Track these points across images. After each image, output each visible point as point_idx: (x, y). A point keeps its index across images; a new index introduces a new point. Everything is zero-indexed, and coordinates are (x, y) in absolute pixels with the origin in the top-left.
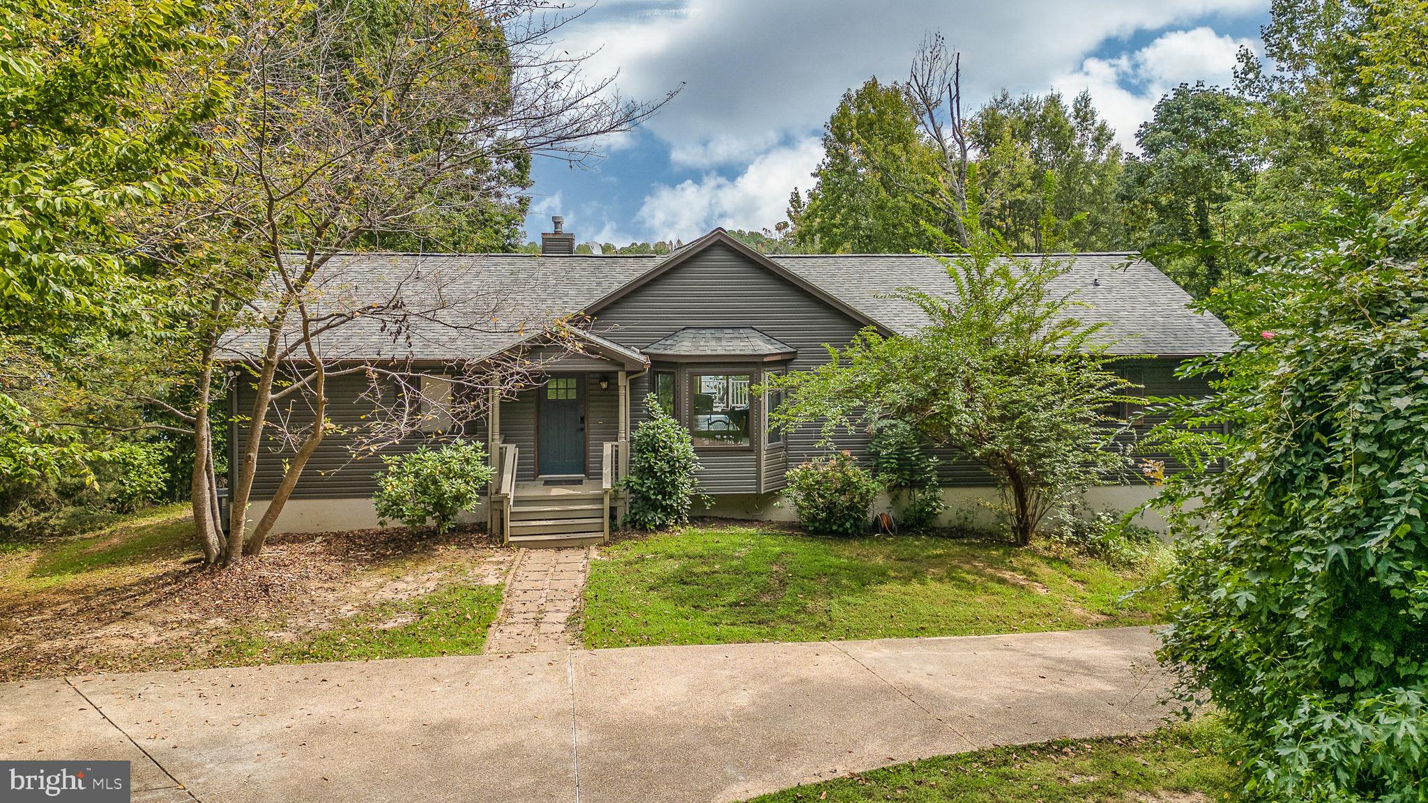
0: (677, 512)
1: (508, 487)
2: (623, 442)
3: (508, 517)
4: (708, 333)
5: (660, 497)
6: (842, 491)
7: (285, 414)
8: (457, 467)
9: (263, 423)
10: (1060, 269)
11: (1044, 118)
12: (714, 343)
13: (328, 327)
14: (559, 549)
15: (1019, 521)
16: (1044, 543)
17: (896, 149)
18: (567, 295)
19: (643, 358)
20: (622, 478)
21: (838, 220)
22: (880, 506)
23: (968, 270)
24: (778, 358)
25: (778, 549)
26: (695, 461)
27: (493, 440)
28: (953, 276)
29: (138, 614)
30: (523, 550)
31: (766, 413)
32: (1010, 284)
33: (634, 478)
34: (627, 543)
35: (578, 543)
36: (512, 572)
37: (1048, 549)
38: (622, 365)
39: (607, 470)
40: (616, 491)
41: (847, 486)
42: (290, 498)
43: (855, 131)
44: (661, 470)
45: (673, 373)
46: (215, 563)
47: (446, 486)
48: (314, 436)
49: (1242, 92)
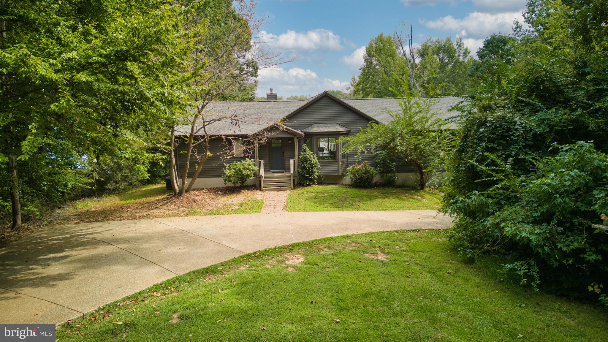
0: (313, 180)
1: (262, 173)
2: (296, 159)
3: (262, 182)
4: (322, 125)
5: (308, 176)
6: (364, 173)
7: (196, 151)
8: (247, 166)
9: (190, 153)
10: (435, 102)
11: (445, 46)
12: (324, 128)
13: (208, 124)
14: (278, 191)
15: (421, 182)
16: (429, 189)
17: (390, 59)
18: (276, 114)
19: (302, 133)
20: (296, 170)
21: (368, 86)
22: (377, 178)
23: (405, 103)
24: (345, 132)
25: (345, 191)
26: (319, 165)
27: (257, 159)
28: (401, 105)
29: (160, 207)
30: (267, 191)
31: (341, 148)
32: (419, 107)
33: (300, 170)
34: (298, 189)
35: (283, 189)
36: (265, 196)
37: (430, 190)
38: (296, 135)
39: (292, 168)
40: (295, 174)
41: (366, 172)
42: (198, 178)
43: (375, 53)
44: (308, 167)
45: (311, 138)
46: (178, 195)
47: (244, 172)
48: (205, 157)
49: (515, 35)
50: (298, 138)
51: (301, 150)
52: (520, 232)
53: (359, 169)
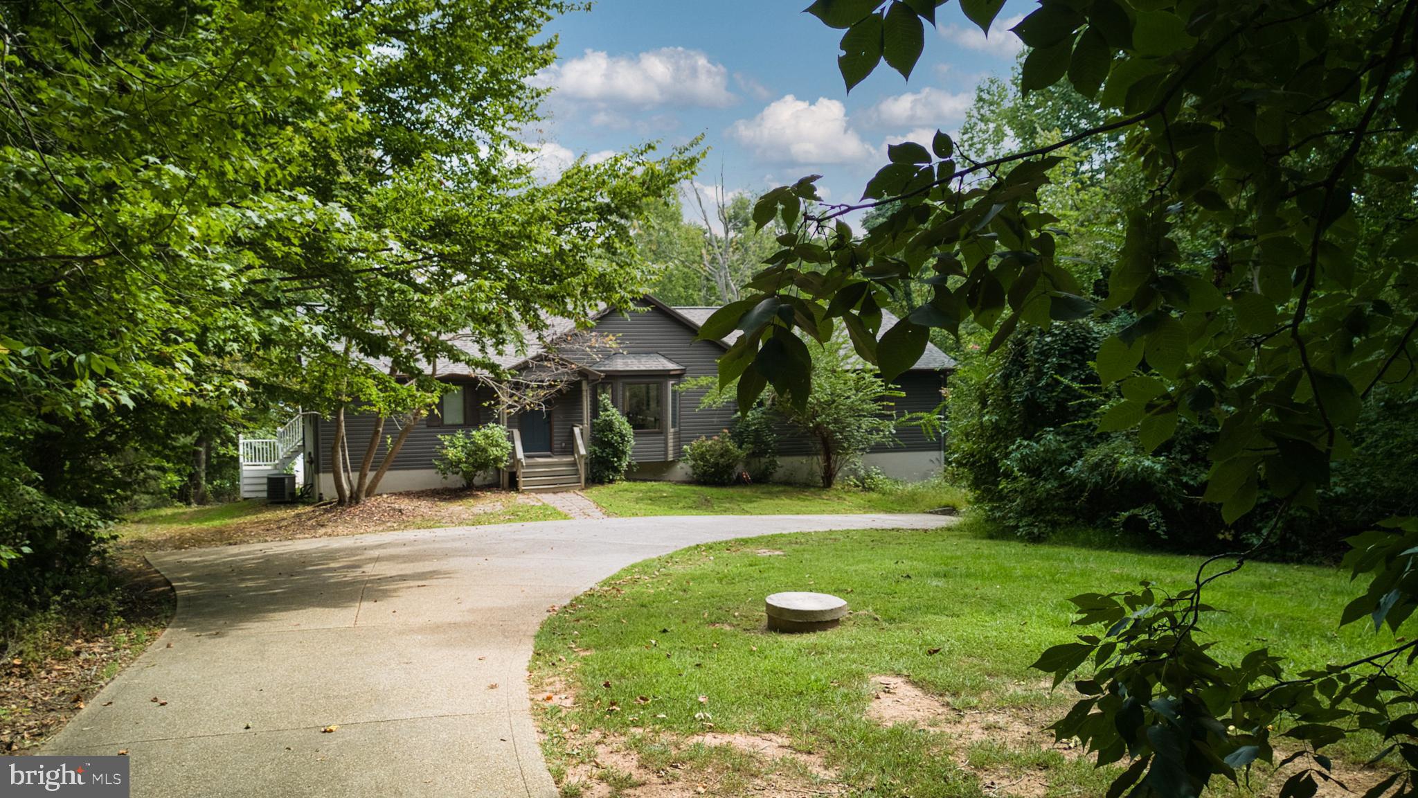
2: (587, 425)
3: (521, 475)
4: (631, 357)
6: (722, 456)
15: (826, 473)
19: (598, 373)
24: (677, 372)
30: (533, 494)
33: (594, 447)
35: (566, 489)
36: (541, 501)
38: (586, 377)
40: (587, 459)
41: (725, 452)
45: (618, 382)
46: (351, 502)
50: (590, 382)
51: (596, 408)
52: (1140, 462)
53: (710, 446)
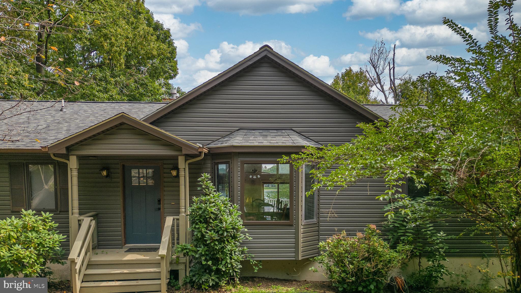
0: (229, 275)
2: (183, 216)
4: (257, 133)
5: (210, 263)
12: (261, 138)
26: (244, 233)
27: (72, 214)
39: (166, 238)
40: (178, 257)
44: (211, 238)
50: (188, 157)
53: (352, 246)
